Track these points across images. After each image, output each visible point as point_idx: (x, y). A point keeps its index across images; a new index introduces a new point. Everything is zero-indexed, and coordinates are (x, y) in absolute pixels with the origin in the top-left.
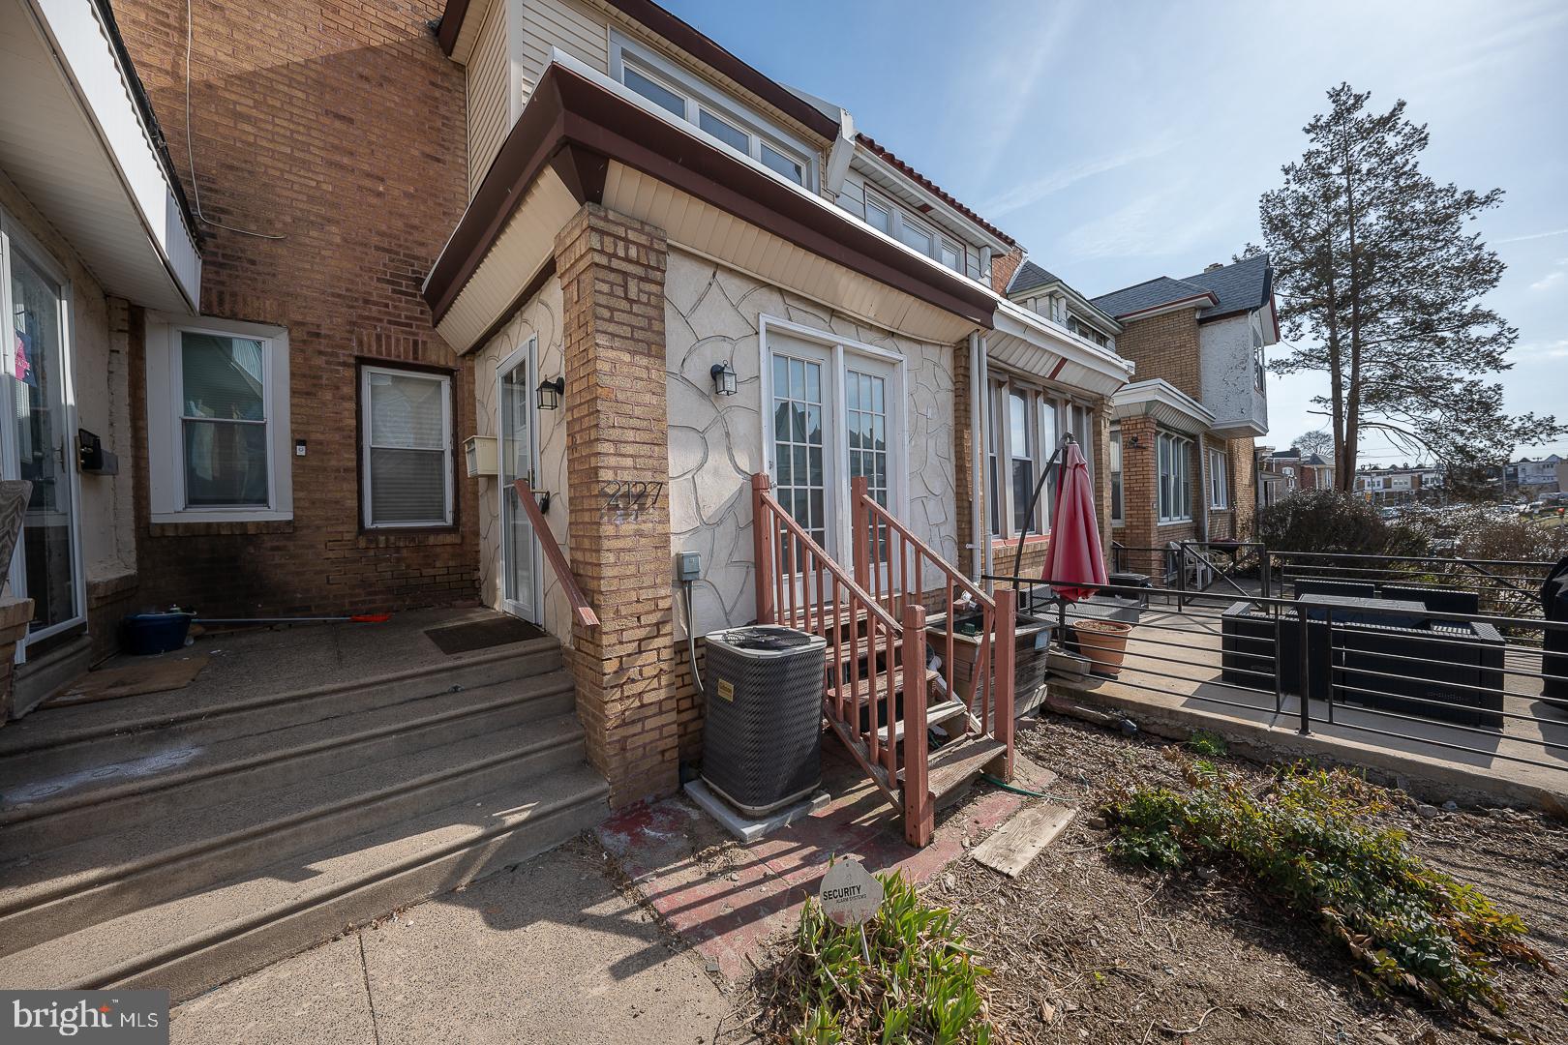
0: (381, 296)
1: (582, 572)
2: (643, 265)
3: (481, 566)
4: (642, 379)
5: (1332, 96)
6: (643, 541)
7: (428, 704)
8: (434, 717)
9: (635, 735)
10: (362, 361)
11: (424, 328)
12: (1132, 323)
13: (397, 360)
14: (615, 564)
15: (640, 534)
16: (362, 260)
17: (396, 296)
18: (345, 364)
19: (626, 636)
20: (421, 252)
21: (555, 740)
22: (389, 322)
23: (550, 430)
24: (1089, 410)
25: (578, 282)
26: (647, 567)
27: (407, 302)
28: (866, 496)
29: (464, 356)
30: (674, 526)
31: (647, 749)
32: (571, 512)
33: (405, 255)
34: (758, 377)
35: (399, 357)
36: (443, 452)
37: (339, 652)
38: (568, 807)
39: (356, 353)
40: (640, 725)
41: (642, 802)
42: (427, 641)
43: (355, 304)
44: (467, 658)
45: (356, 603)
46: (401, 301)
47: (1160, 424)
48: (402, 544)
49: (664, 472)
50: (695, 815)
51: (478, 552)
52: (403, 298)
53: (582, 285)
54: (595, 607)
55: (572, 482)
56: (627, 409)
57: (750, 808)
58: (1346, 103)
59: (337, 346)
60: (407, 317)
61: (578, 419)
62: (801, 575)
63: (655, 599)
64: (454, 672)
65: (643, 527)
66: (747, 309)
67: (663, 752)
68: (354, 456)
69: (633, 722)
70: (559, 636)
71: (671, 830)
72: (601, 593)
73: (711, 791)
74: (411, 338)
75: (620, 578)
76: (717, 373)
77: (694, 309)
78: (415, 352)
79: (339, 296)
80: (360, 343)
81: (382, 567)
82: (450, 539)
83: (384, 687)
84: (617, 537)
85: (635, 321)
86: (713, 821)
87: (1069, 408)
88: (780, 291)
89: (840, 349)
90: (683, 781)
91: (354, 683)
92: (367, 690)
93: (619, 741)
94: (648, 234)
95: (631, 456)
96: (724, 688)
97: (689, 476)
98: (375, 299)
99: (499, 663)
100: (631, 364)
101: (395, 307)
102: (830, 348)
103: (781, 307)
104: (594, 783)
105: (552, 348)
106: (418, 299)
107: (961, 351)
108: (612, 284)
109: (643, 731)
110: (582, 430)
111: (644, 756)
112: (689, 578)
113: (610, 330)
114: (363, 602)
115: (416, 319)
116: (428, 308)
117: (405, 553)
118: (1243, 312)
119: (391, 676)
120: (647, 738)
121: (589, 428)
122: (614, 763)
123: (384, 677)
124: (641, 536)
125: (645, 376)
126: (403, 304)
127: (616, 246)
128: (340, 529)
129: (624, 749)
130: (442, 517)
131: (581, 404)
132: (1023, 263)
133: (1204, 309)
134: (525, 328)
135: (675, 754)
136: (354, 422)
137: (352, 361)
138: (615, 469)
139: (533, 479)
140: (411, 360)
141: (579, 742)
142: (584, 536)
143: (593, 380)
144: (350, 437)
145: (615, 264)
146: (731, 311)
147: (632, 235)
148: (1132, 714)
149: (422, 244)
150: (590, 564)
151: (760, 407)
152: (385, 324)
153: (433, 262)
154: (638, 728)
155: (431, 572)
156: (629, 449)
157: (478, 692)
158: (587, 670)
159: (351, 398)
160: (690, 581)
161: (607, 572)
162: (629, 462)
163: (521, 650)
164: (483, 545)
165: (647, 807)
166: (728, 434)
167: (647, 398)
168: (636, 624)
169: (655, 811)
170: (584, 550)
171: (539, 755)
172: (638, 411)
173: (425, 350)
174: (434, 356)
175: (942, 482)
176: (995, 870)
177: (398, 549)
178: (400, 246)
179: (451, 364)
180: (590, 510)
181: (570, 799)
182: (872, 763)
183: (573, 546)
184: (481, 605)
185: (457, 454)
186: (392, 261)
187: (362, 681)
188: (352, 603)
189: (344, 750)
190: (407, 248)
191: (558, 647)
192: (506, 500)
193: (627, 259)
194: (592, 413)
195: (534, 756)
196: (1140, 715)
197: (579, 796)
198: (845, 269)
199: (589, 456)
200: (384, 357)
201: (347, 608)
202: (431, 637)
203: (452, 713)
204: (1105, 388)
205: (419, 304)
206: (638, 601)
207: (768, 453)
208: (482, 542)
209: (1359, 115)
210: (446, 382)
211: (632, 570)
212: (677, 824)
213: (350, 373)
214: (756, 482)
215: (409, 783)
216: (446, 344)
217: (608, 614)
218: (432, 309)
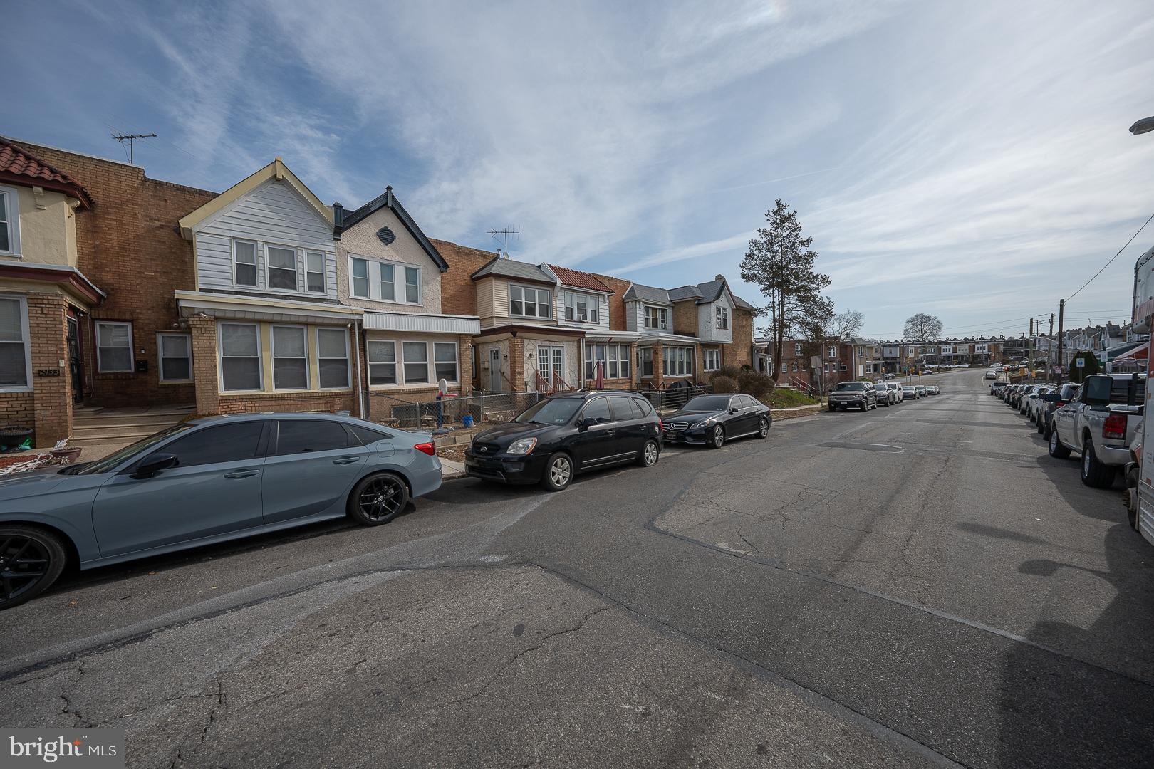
5: (777, 202)
12: (677, 303)
15: (521, 378)
23: (504, 362)
26: (522, 383)
30: (526, 377)
34: (536, 354)
49: (524, 369)
56: (518, 361)
58: (780, 207)
62: (544, 385)
75: (519, 384)
76: (530, 355)
77: (527, 347)
84: (518, 379)
87: (620, 347)
88: (539, 340)
89: (551, 347)
97: (528, 370)
105: (505, 350)
107: (579, 341)
112: (527, 385)
118: (710, 303)
121: (514, 364)
125: (521, 356)
132: (631, 286)
133: (699, 300)
134: (498, 345)
139: (501, 369)
142: (513, 379)
146: (533, 343)
151: (537, 359)
161: (516, 384)
162: (519, 368)
166: (532, 364)
167: (521, 359)
168: (521, 390)
175: (574, 368)
180: (513, 375)
192: (491, 372)
199: (514, 368)
206: (521, 387)
207: (539, 365)
209: (783, 213)
214: (537, 371)
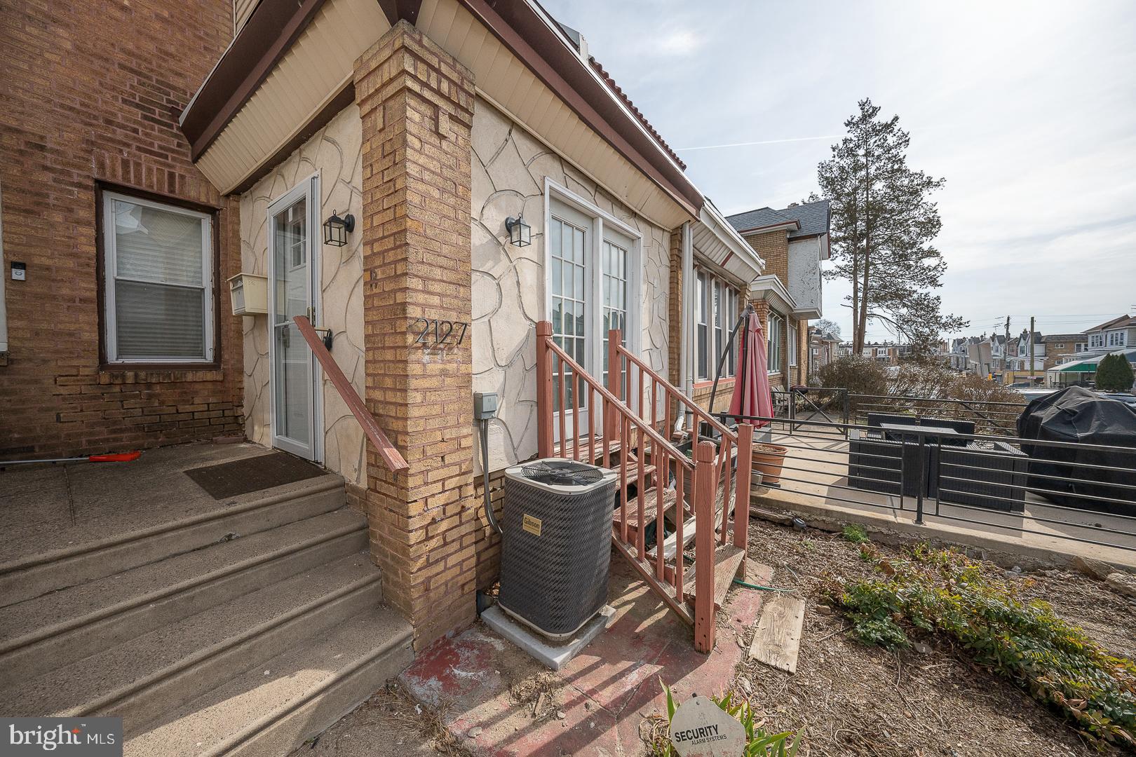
0: (128, 120)
1: (381, 411)
2: (453, 103)
3: (245, 403)
4: (449, 218)
5: (860, 105)
6: (448, 381)
7: (194, 559)
8: (206, 576)
9: (438, 574)
10: (102, 186)
11: (182, 162)
13: (150, 190)
14: (421, 405)
15: (444, 373)
16: (103, 75)
17: (146, 122)
18: (79, 185)
19: (432, 476)
20: (180, 82)
21: (350, 586)
22: (139, 149)
23: (334, 269)
24: (737, 292)
25: (384, 109)
26: (452, 407)
27: (161, 131)
28: (620, 346)
29: (227, 196)
30: (476, 367)
31: (449, 585)
32: (368, 350)
33: (157, 81)
34: (542, 234)
35: (152, 187)
36: (203, 290)
37: (72, 502)
38: (372, 660)
39: (96, 176)
40: (442, 564)
41: (444, 638)
42: (190, 484)
43: (94, 122)
44: (243, 502)
45: (96, 442)
46: (153, 129)
47: (771, 308)
48: (154, 381)
49: (469, 313)
50: (499, 646)
51: (241, 389)
52: (156, 126)
53: (388, 112)
54: (402, 449)
55: (370, 319)
56: (436, 246)
57: (558, 635)
58: (868, 112)
59: (69, 164)
60: (160, 147)
61: (379, 253)
62: (571, 411)
63: (458, 439)
64: (228, 519)
65: (449, 366)
66: (536, 171)
67: (463, 586)
68: (94, 286)
69: (437, 561)
70: (343, 473)
71: (481, 667)
72: (407, 433)
73: (510, 618)
74: (166, 170)
75: (426, 418)
76: (511, 226)
77: (493, 160)
78: (171, 184)
79: (71, 109)
80: (102, 166)
81: (130, 403)
82: (210, 376)
83: (137, 544)
84: (424, 376)
85: (444, 158)
86: (519, 650)
87: (727, 289)
88: (561, 159)
89: (601, 221)
90: (480, 609)
91: (94, 543)
92: (112, 550)
93: (423, 582)
94: (460, 73)
95: (438, 294)
96: (529, 522)
97: (486, 319)
98: (120, 120)
99: (279, 506)
100: (439, 201)
101: (146, 134)
102: (592, 218)
103: (561, 175)
104: (397, 628)
105: (340, 186)
106: (175, 131)
107: (676, 236)
108: (423, 116)
109: (446, 569)
110: (384, 265)
111: (446, 593)
112: (484, 417)
113: (421, 161)
114: (107, 440)
115: (173, 151)
116: (186, 142)
117: (157, 389)
118: (815, 236)
119: (146, 531)
120: (449, 575)
121: (395, 262)
122: (418, 605)
123: (138, 532)
124: (446, 375)
125: (452, 215)
126: (156, 133)
127: (429, 76)
128: (75, 363)
129: (427, 590)
130: (201, 354)
131: (384, 237)
133: (791, 231)
134: (305, 167)
135: (473, 586)
136: (93, 250)
137: (91, 183)
138: (424, 306)
139: (314, 317)
140: (166, 192)
141: (374, 585)
142: (385, 375)
143: (400, 212)
144: (88, 265)
145: (427, 94)
146: (522, 169)
147: (444, 69)
148: (799, 513)
149: (180, 75)
150: (391, 403)
151: (543, 261)
152: (134, 150)
153: (192, 95)
154: (441, 566)
155: (189, 408)
156: (437, 287)
157: (257, 539)
158: (386, 512)
159: (88, 224)
160: (486, 421)
161: (414, 412)
162: (436, 300)
163: (304, 490)
164: (247, 383)
165: (449, 643)
166: (518, 282)
167: (454, 238)
168: (440, 464)
169: (458, 646)
170: (385, 390)
171: (334, 604)
172: (445, 250)
173: (182, 185)
174: (193, 192)
175: (662, 341)
176: (776, 668)
177: (149, 385)
178: (152, 70)
179: (213, 203)
180: (395, 348)
181: (375, 651)
182: (660, 581)
183: (371, 385)
184: (246, 440)
185: (219, 292)
186: (143, 84)
187: (105, 541)
188: (89, 442)
189: (76, 634)
190: (161, 75)
191: (343, 485)
192: (278, 339)
193: (438, 92)
194: (400, 246)
195: (328, 607)
196: (805, 514)
197: (384, 645)
198: (613, 150)
199: (394, 291)
200: (132, 184)
201: (84, 446)
202: (193, 479)
203: (229, 568)
204: (747, 277)
205: (176, 136)
206: (443, 441)
208: (245, 379)
209: (875, 120)
210: (207, 222)
211: (437, 410)
212: (484, 658)
213: (88, 196)
214: (540, 328)
215: (175, 666)
216: (207, 182)
217: (414, 455)
218: (192, 142)
